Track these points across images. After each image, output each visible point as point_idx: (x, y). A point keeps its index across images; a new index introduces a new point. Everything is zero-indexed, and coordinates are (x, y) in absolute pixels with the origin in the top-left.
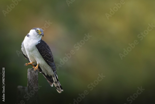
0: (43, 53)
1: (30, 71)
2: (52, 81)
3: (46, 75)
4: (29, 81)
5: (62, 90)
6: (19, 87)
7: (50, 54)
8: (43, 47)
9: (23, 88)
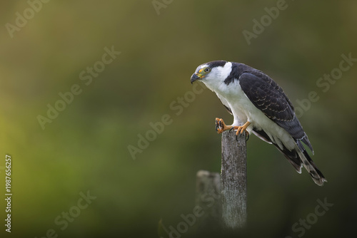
0: (260, 103)
1: (228, 137)
2: (298, 162)
4: (226, 159)
6: (201, 173)
7: (278, 103)
8: (259, 88)
9: (211, 177)
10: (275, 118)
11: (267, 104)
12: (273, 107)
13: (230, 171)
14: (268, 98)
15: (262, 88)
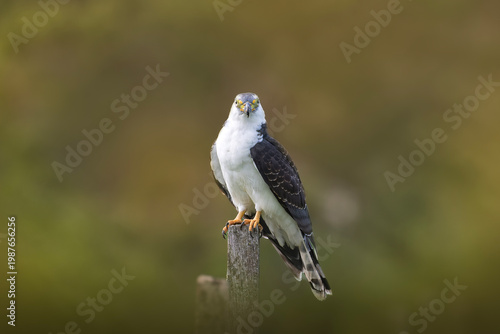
0: (272, 177)
1: (235, 232)
3: (282, 244)
4: (233, 260)
5: (328, 293)
6: (203, 279)
7: (292, 183)
8: (272, 158)
9: (216, 283)
10: (286, 200)
11: (280, 180)
12: (286, 186)
13: (238, 277)
14: (281, 173)
15: (277, 159)
